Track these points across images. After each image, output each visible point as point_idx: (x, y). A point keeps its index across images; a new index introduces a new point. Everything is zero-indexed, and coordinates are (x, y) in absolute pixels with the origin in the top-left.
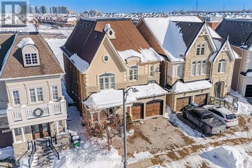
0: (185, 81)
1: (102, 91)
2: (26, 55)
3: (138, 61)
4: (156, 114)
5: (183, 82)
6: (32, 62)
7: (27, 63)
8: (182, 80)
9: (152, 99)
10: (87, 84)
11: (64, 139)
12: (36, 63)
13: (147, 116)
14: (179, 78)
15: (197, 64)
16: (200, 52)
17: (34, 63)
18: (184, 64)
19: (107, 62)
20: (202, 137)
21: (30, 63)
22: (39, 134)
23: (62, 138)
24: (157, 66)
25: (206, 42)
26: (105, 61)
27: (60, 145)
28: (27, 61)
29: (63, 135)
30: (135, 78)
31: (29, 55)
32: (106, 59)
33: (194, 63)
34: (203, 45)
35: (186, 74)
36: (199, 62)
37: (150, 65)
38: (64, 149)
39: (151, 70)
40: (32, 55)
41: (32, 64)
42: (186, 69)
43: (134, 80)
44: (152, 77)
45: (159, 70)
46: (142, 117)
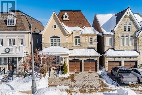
0: (115, 49)
1: (52, 47)
2: (9, 20)
3: (81, 33)
4: (92, 71)
5: (114, 50)
6: (11, 24)
7: (9, 24)
8: (113, 49)
9: (88, 58)
10: (43, 41)
11: (20, 70)
12: (13, 24)
13: (84, 70)
14: (111, 47)
15: (125, 38)
16: (127, 29)
17: (12, 24)
18: (114, 36)
19: (55, 29)
20: (117, 85)
21: (10, 24)
22: (12, 67)
23: (19, 69)
24: (95, 38)
25: (131, 22)
26: (54, 28)
27: (18, 73)
28: (9, 23)
29: (20, 67)
30: (79, 44)
31: (10, 20)
32: (55, 27)
33: (123, 36)
34: (130, 24)
35: (116, 44)
36: (127, 36)
37: (90, 37)
38: (20, 77)
39: (91, 40)
40: (12, 20)
41: (11, 25)
42: (116, 41)
43: (78, 46)
44: (92, 45)
45: (96, 41)
46: (81, 71)
